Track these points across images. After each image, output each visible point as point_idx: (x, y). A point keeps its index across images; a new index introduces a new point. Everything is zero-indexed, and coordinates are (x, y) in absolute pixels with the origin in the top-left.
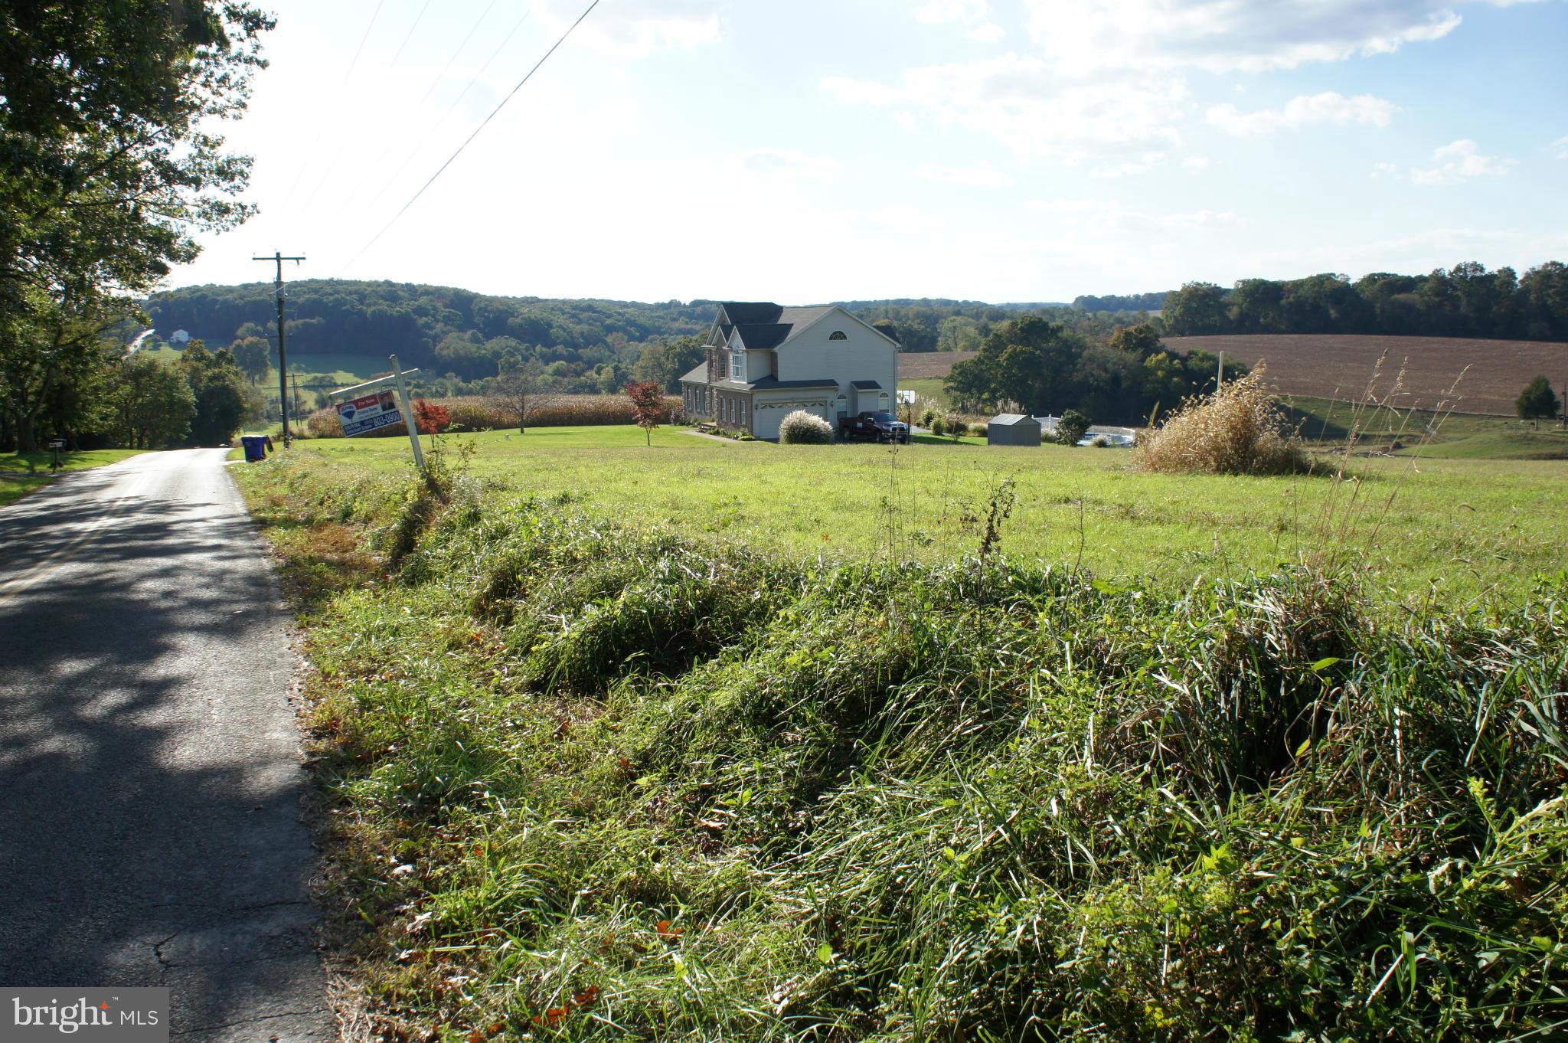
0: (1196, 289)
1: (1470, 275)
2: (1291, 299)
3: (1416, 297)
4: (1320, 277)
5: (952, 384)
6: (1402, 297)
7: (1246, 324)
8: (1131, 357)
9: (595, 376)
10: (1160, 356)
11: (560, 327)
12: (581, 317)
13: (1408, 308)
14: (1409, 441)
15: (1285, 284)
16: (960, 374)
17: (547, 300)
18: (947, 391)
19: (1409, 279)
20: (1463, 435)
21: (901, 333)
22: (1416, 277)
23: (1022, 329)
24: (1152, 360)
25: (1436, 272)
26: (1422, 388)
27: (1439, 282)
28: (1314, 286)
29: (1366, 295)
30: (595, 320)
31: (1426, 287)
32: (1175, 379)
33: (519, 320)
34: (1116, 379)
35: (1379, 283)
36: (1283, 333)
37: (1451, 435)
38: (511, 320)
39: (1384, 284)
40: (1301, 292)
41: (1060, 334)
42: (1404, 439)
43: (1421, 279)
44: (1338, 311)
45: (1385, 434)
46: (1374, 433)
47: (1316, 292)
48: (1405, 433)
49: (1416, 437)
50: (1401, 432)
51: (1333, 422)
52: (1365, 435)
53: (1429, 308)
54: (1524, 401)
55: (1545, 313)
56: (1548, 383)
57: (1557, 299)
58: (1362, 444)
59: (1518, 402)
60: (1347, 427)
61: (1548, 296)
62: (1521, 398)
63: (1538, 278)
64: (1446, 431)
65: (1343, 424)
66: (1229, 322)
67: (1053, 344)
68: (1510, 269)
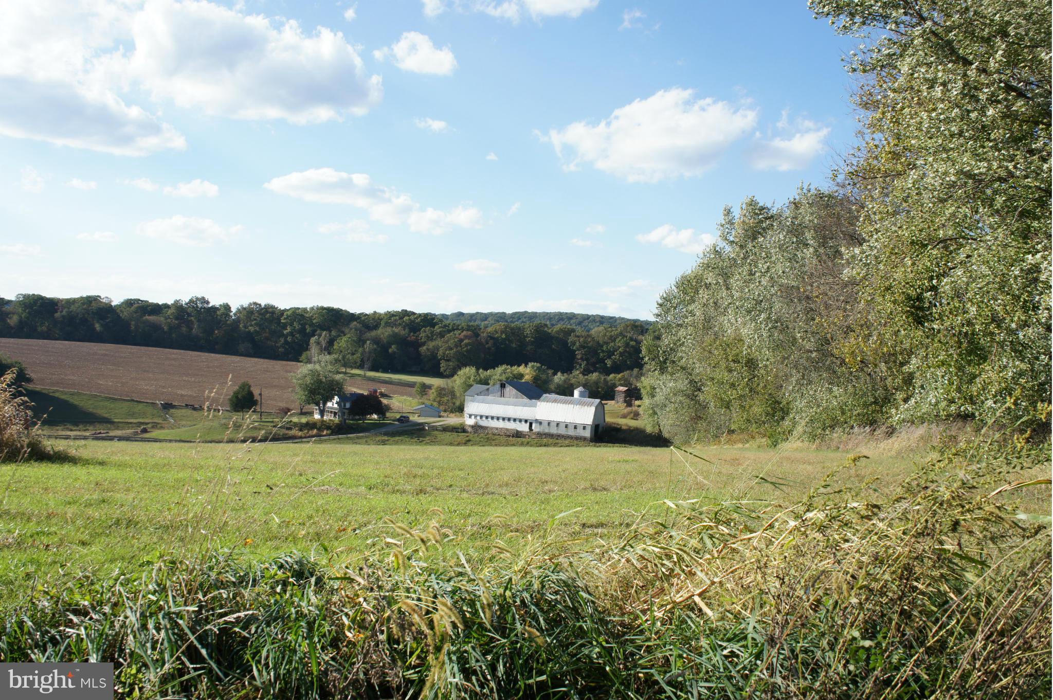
1: (200, 305)
2: (64, 313)
3: (162, 319)
4: (89, 297)
6: (152, 318)
7: (24, 330)
13: (156, 327)
14: (153, 427)
15: (59, 300)
19: (157, 305)
20: (193, 423)
22: (163, 305)
25: (177, 302)
26: (164, 387)
27: (178, 309)
28: (83, 304)
29: (125, 315)
31: (170, 312)
35: (136, 305)
36: (56, 339)
37: (184, 423)
39: (139, 307)
40: (73, 308)
42: (149, 426)
43: (166, 306)
44: (102, 325)
45: (135, 421)
46: (126, 421)
47: (85, 309)
48: (150, 421)
49: (158, 423)
50: (147, 421)
51: (95, 411)
52: (119, 422)
53: (171, 328)
54: (234, 399)
55: (249, 337)
56: (250, 387)
57: (257, 329)
58: (118, 429)
59: (230, 400)
60: (106, 416)
61: (251, 325)
62: (233, 397)
63: (245, 312)
64: (181, 420)
65: (102, 413)
66: (10, 327)
68: (227, 305)
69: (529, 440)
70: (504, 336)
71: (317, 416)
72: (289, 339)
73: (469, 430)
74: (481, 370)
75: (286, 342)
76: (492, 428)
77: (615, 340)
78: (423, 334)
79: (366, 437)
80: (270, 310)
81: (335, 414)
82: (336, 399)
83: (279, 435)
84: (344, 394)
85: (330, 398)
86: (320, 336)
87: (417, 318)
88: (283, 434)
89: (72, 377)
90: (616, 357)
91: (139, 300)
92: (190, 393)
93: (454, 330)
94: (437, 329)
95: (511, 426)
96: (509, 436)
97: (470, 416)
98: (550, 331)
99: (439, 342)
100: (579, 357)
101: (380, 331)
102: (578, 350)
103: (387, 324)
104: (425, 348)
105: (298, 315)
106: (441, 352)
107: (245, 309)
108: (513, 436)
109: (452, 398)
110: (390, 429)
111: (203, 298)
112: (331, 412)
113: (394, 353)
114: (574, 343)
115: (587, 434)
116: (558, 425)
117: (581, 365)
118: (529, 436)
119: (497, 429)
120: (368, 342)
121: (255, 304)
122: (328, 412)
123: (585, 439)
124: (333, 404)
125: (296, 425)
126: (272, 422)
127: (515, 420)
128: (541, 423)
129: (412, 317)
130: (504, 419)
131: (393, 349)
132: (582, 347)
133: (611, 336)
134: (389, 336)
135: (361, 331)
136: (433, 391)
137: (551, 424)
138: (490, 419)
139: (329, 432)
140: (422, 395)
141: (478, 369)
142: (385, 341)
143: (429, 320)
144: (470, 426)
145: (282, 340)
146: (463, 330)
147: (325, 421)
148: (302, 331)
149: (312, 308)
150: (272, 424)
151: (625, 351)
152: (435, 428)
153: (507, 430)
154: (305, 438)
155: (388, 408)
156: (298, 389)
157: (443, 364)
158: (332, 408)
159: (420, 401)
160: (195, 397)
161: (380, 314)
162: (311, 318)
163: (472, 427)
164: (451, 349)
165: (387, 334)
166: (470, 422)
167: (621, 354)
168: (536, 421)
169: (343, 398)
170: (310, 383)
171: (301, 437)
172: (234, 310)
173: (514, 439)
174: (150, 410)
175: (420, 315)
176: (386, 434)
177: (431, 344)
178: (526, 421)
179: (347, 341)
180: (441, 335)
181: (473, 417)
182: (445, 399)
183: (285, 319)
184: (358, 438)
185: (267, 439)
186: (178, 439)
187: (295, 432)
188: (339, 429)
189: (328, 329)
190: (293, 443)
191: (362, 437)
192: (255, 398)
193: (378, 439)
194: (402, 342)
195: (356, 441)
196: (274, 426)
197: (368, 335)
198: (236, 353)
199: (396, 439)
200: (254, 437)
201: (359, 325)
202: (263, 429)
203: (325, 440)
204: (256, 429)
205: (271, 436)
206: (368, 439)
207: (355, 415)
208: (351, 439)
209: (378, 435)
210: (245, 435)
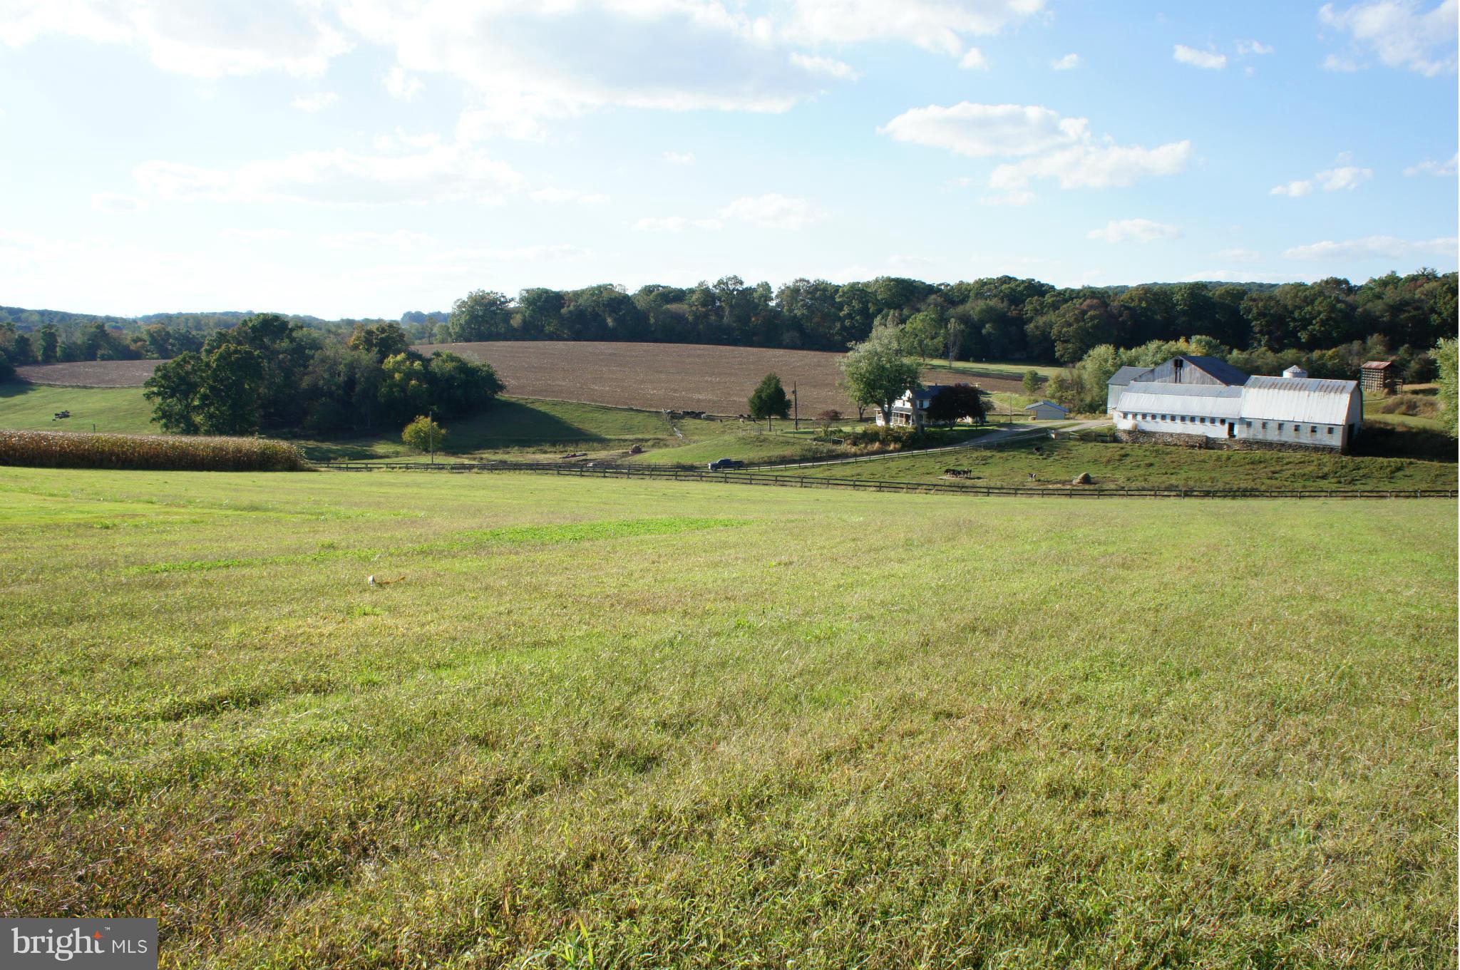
0: (483, 298)
1: (731, 287)
2: (572, 308)
3: (686, 307)
4: (599, 288)
5: (155, 389)
6: (673, 307)
7: (530, 331)
8: (367, 357)
10: (399, 358)
13: (679, 318)
14: (653, 446)
15: (566, 293)
16: (165, 377)
18: (148, 397)
19: (680, 291)
20: (706, 437)
22: (686, 290)
23: (254, 328)
24: (391, 361)
25: (701, 284)
26: (675, 391)
27: (707, 296)
28: (593, 295)
29: (641, 305)
31: (695, 297)
32: (414, 382)
34: (351, 383)
35: (656, 292)
36: (565, 339)
37: (694, 437)
39: (659, 295)
40: (580, 301)
41: (295, 334)
42: (650, 443)
43: (692, 291)
44: (615, 320)
45: (631, 437)
46: (620, 437)
47: (594, 301)
48: (652, 437)
49: (662, 440)
50: (647, 437)
51: (580, 427)
52: (612, 440)
53: (697, 317)
54: (756, 401)
55: (795, 323)
56: (778, 381)
57: (805, 312)
58: (604, 449)
59: (752, 402)
60: (594, 431)
61: (798, 308)
62: (754, 397)
63: (790, 292)
64: (693, 434)
65: (590, 428)
66: (514, 329)
67: (285, 344)
68: (767, 284)
69: (1230, 453)
70: (1144, 304)
71: (880, 422)
72: (847, 323)
73: (1124, 437)
74: (1122, 350)
75: (844, 328)
76: (1163, 434)
77: (1312, 302)
78: (1028, 307)
79: (956, 452)
80: (822, 287)
81: (908, 417)
82: (908, 393)
83: (822, 452)
84: (919, 385)
85: (900, 394)
86: (886, 315)
87: (1019, 285)
88: (829, 451)
89: (561, 383)
90: (1315, 327)
91: (659, 286)
92: (710, 397)
93: (1072, 299)
94: (1048, 299)
95: (1197, 429)
96: (1193, 447)
97: (1125, 415)
98: (1210, 294)
99: (1051, 316)
100: (1257, 329)
101: (968, 306)
102: (1256, 319)
103: (979, 295)
104: (1032, 325)
105: (858, 292)
106: (1055, 331)
107: (788, 288)
108: (1200, 447)
109: (1079, 393)
110: (994, 439)
111: (736, 277)
112: (902, 415)
113: (989, 334)
114: (1249, 310)
115: (1336, 440)
116: (1281, 426)
117: (1260, 341)
118: (1229, 446)
119: (1171, 435)
120: (953, 320)
121: (802, 280)
122: (897, 415)
123: (1331, 450)
124: (903, 403)
125: (847, 436)
126: (813, 432)
127: (1203, 420)
128: (1249, 424)
129: (1013, 285)
130: (1183, 419)
131: (988, 328)
132: (1261, 314)
133: (1306, 297)
134: (982, 311)
135: (942, 307)
136: (1051, 382)
137: (1270, 425)
138: (1158, 420)
139: (898, 446)
140: (1034, 391)
141: (1117, 348)
142: (976, 318)
143: (1034, 289)
144: (1125, 431)
145: (838, 325)
146: (1085, 296)
147: (892, 430)
148: (864, 311)
149: (877, 281)
150: (812, 437)
151: (1329, 318)
152: (1065, 437)
153: (1189, 436)
154: (862, 455)
155: (989, 407)
156: (848, 381)
157: (1059, 349)
158: (902, 409)
159: (1032, 398)
160: (715, 402)
161: (969, 284)
162: (874, 294)
163: (1129, 432)
164: (1070, 325)
165: (978, 309)
166: (1126, 424)
167: (1323, 323)
168: (1242, 420)
169: (919, 394)
170: (867, 371)
171: (855, 455)
172: (775, 290)
173: (1203, 451)
174: (654, 421)
175: (1023, 281)
176: (988, 447)
177: (1041, 320)
178: (1223, 421)
179: (923, 321)
180: (1055, 306)
181: (1130, 416)
182: (1069, 394)
183: (840, 297)
184: (943, 454)
185: (803, 459)
186: (675, 461)
187: (846, 447)
188: (914, 442)
189: (899, 307)
190: (843, 464)
191: (950, 453)
192: (787, 397)
193: (975, 454)
194: (1000, 319)
195: (940, 459)
196: (815, 439)
197: (952, 311)
198: (780, 345)
199: (1005, 455)
200: (784, 457)
201: (939, 300)
202: (799, 444)
203: (893, 459)
204: (788, 443)
205: (809, 455)
206: (960, 456)
207: (937, 420)
208: (932, 456)
209: (976, 448)
210: (771, 454)
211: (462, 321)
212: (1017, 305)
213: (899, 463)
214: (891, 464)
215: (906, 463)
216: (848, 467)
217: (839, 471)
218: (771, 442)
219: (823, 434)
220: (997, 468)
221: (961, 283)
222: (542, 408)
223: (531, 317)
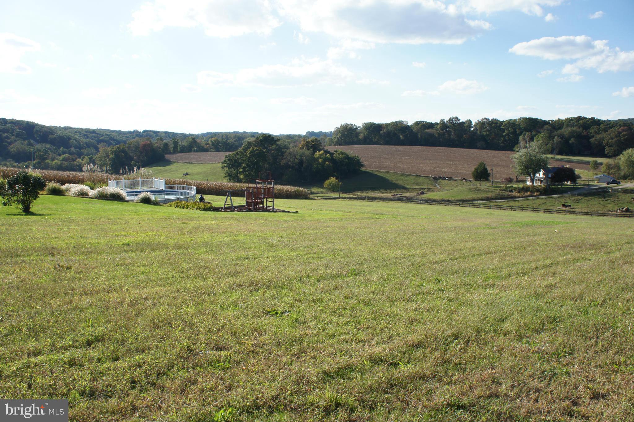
0: (347, 126)
1: (455, 122)
2: (385, 131)
3: (434, 131)
4: (396, 122)
5: (225, 165)
6: (429, 131)
7: (367, 141)
8: (308, 152)
9: (81, 161)
10: (321, 153)
11: (75, 140)
12: (89, 136)
13: (431, 135)
14: (428, 191)
15: (382, 125)
16: (229, 160)
17: (74, 128)
18: (223, 168)
19: (432, 123)
20: (451, 188)
21: (222, 143)
22: (434, 123)
23: (261, 140)
24: (317, 154)
25: (442, 120)
26: (434, 168)
27: (443, 125)
28: (394, 125)
29: (415, 130)
30: (95, 137)
31: (438, 127)
32: (327, 163)
33: (54, 136)
34: (301, 163)
35: (421, 124)
36: (382, 145)
37: (446, 188)
38: (50, 136)
39: (422, 125)
40: (389, 128)
41: (277, 143)
42: (426, 190)
43: (436, 124)
44: (403, 136)
45: (418, 187)
46: (413, 187)
47: (395, 128)
48: (427, 187)
49: (431, 189)
50: (425, 187)
51: (396, 182)
52: (409, 188)
53: (439, 135)
54: (475, 173)
55: (483, 138)
56: (485, 165)
57: (488, 133)
58: (408, 192)
59: (473, 174)
60: (402, 184)
61: (484, 131)
62: (474, 172)
63: (480, 124)
64: (444, 186)
65: (400, 183)
66: (360, 140)
67: (274, 147)
68: (470, 120)
71: (529, 183)
72: (507, 138)
78: (592, 131)
79: (565, 197)
80: (495, 122)
81: (541, 181)
82: (542, 170)
83: (504, 196)
84: (548, 168)
85: (539, 171)
86: (525, 135)
87: (587, 121)
88: (508, 195)
89: (386, 164)
91: (422, 121)
92: (449, 170)
93: (614, 127)
94: (601, 127)
99: (603, 135)
101: (563, 130)
103: (568, 126)
104: (594, 139)
105: (511, 124)
106: (605, 142)
107: (480, 122)
109: (618, 171)
110: (581, 191)
111: (456, 118)
112: (539, 180)
113: (573, 143)
120: (556, 137)
121: (486, 119)
122: (537, 180)
124: (541, 175)
125: (515, 189)
126: (500, 187)
129: (584, 121)
131: (572, 140)
134: (570, 133)
135: (551, 131)
136: (603, 166)
139: (538, 193)
140: (596, 169)
142: (567, 136)
143: (595, 122)
145: (502, 139)
147: (536, 186)
148: (514, 133)
149: (520, 119)
150: (500, 189)
152: (616, 191)
154: (522, 197)
155: (578, 177)
156: (517, 166)
157: (607, 150)
158: (539, 178)
159: (595, 172)
160: (452, 173)
161: (563, 120)
162: (519, 125)
164: (612, 139)
165: (568, 131)
169: (547, 171)
170: (525, 161)
171: (519, 197)
172: (474, 123)
174: (426, 180)
175: (590, 119)
176: (579, 195)
177: (598, 137)
179: (543, 137)
180: (605, 130)
182: (613, 171)
183: (504, 126)
184: (559, 197)
185: (496, 198)
186: (441, 198)
187: (515, 194)
188: (544, 192)
189: (530, 131)
190: (514, 201)
191: (562, 197)
192: (488, 172)
193: (574, 198)
194: (579, 137)
195: (558, 200)
196: (501, 190)
197: (555, 133)
198: (476, 148)
199: (587, 198)
200: (488, 197)
201: (549, 128)
202: (494, 192)
203: (536, 199)
204: (489, 191)
205: (499, 197)
206: (567, 199)
207: (555, 182)
208: (554, 198)
209: (574, 195)
210: (482, 196)
211: (338, 136)
212: (586, 130)
213: (539, 201)
214: (536, 201)
215: (543, 201)
216: (517, 202)
217: (512, 204)
218: (482, 191)
219: (505, 188)
220: (583, 204)
221: (559, 119)
222: (380, 174)
223: (367, 134)
